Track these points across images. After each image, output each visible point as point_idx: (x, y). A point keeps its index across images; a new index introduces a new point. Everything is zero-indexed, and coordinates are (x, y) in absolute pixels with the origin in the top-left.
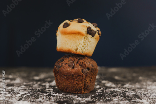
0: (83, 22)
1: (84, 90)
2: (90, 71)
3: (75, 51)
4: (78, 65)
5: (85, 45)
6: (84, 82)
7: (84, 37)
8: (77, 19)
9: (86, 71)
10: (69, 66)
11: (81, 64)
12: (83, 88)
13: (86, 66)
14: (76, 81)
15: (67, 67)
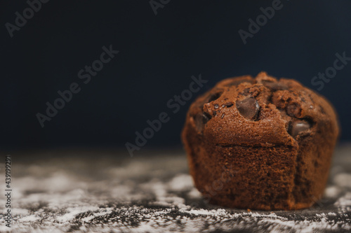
1: (296, 196)
2: (315, 129)
4: (273, 107)
6: (294, 168)
9: (303, 129)
10: (242, 110)
11: (283, 105)
12: (291, 190)
13: (301, 110)
14: (268, 164)
15: (234, 116)
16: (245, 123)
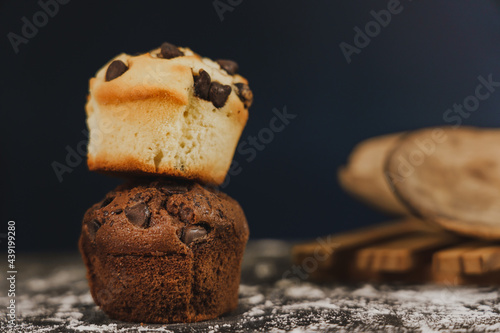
0: (182, 54)
1: (195, 307)
2: (212, 234)
3: (152, 163)
4: (164, 212)
5: (189, 138)
6: (191, 278)
7: (183, 109)
9: (198, 235)
10: (131, 218)
11: (176, 211)
12: (188, 301)
13: (194, 215)
14: (161, 274)
15: (123, 223)
16: (134, 231)
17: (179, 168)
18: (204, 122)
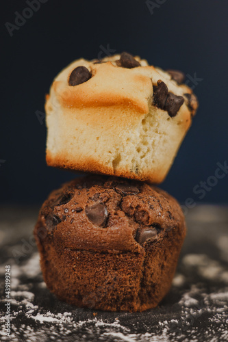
0: (137, 65)
1: (141, 298)
2: (162, 233)
3: (110, 166)
4: (121, 214)
5: (145, 143)
6: (140, 273)
7: (143, 117)
8: (118, 57)
10: (91, 217)
11: (132, 212)
12: (136, 294)
13: (149, 217)
14: (115, 269)
15: (83, 222)
16: (94, 230)
17: (134, 171)
18: (160, 129)
